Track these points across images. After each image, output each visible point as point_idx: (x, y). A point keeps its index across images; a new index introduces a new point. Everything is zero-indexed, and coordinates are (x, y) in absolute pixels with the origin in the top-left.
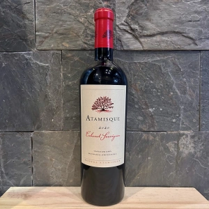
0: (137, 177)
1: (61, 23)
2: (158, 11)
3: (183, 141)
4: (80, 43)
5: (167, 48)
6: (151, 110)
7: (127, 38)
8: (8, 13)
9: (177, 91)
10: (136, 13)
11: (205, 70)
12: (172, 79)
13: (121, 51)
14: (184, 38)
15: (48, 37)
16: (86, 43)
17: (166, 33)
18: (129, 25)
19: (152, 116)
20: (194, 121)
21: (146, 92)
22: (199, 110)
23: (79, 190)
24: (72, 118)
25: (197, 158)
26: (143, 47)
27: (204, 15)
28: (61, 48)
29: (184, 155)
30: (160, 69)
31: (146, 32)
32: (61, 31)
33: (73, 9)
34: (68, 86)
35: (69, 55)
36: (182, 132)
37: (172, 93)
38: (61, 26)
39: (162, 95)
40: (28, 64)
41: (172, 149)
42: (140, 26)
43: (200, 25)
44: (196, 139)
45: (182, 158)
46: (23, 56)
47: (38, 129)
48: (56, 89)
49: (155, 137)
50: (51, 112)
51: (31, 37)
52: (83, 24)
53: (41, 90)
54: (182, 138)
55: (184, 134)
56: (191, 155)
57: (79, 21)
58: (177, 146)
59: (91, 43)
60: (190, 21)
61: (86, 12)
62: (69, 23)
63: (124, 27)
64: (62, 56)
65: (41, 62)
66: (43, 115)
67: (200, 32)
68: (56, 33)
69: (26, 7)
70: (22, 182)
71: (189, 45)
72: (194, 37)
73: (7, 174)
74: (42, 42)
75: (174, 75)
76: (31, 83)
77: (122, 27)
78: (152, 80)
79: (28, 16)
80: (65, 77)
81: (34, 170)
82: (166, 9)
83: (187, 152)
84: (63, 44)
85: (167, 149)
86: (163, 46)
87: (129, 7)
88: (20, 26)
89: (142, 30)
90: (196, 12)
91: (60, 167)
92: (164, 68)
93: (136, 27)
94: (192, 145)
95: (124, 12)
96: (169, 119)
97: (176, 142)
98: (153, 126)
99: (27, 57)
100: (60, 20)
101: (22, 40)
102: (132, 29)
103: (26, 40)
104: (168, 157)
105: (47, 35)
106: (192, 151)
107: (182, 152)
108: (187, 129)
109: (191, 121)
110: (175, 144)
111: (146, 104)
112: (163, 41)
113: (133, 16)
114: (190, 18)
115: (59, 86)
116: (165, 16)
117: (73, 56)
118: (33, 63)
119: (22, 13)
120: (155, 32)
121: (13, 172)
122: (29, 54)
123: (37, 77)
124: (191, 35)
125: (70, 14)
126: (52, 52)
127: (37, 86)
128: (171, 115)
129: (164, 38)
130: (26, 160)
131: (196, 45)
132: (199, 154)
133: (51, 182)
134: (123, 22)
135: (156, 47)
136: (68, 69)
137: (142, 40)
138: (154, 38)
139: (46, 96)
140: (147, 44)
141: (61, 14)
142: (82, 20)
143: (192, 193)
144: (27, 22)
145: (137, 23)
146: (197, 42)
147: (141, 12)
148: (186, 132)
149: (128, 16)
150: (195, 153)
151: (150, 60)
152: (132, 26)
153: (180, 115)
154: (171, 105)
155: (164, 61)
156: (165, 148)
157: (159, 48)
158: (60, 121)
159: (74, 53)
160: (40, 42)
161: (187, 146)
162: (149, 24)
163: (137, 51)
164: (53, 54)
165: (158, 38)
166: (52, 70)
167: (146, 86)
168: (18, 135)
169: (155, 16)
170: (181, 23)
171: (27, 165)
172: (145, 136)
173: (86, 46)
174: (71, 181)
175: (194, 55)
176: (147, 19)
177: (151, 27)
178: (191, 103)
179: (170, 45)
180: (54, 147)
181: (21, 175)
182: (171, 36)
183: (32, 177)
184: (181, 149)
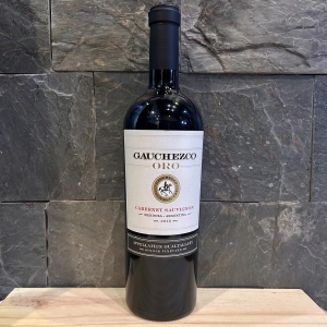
0: (213, 273)
1: (93, 27)
2: (250, 11)
3: (284, 217)
4: (123, 61)
5: (262, 71)
6: (234, 168)
7: (200, 54)
8: (6, 11)
9: (276, 138)
10: (214, 13)
11: (321, 107)
12: (269, 119)
13: (189, 74)
14: (289, 55)
15: (71, 50)
16: (132, 61)
18: (202, 33)
19: (236, 177)
20: (302, 186)
21: (227, 140)
22: (310, 169)
23: (122, 292)
24: (110, 181)
25: (305, 243)
26: (224, 68)
27: (322, 18)
28: (93, 68)
29: (285, 239)
30: (251, 103)
31: (228, 45)
32: (93, 41)
33: (111, 6)
34: (104, 129)
35: (106, 80)
36: (282, 203)
37: (268, 143)
38: (93, 32)
39: (253, 145)
40: (40, 93)
41: (266, 230)
42: (220, 35)
43: (316, 34)
44: (305, 214)
45: (283, 244)
46: (31, 80)
47: (56, 196)
48: (84, 135)
49: (241, 211)
50: (77, 171)
51: (44, 50)
52: (129, 30)
53: (60, 134)
54: (283, 212)
55: (285, 207)
56: (297, 239)
57: (121, 24)
58: (275, 225)
59: (140, 60)
60: (300, 28)
61: (133, 10)
62: (105, 28)
63: (194, 36)
64: (95, 82)
65: (60, 90)
66: (64, 176)
67: (315, 46)
68: (84, 43)
70: (30, 281)
71: (298, 65)
72: (304, 53)
73: (7, 268)
74: (62, 58)
75: (272, 114)
76: (44, 125)
77: (190, 35)
78: (237, 120)
79: (39, 15)
80: (100, 116)
81: (51, 261)
82: (260, 7)
84: (97, 61)
85: (259, 230)
86: (256, 68)
87: (202, 3)
88: (26, 33)
89: (223, 40)
90: (309, 13)
91: (90, 257)
92: (257, 102)
93: (213, 35)
94: (298, 223)
95: (195, 11)
96: (263, 182)
97: (273, 219)
98: (238, 195)
99: (38, 82)
100: (92, 23)
101: (30, 56)
102: (206, 39)
103: (36, 55)
104: (261, 241)
105: (70, 46)
106: (298, 232)
107: (282, 235)
108: (291, 198)
109: (297, 186)
110: (272, 221)
111: (228, 160)
112: (256, 59)
113: (208, 18)
114: (299, 22)
115: (90, 130)
116: (260, 18)
117: (113, 81)
118: (48, 93)
119: (30, 10)
120: (244, 45)
121: (16, 264)
122: (41, 78)
123: (54, 114)
124: (300, 50)
125: (107, 13)
126: (78, 75)
127: (54, 130)
128: (267, 176)
129: (257, 54)
130: (37, 245)
131: (308, 65)
132: (308, 238)
133: (78, 279)
134: (192, 27)
135: (244, 68)
136: (103, 102)
137: (223, 57)
138: (242, 55)
139: (69, 146)
140: (231, 63)
141: (92, 12)
142: (127, 23)
143: (298, 297)
144: (37, 25)
145: (215, 29)
146: (309, 61)
147: (221, 11)
148: (289, 203)
149: (201, 17)
150: (303, 235)
151: (235, 90)
152: (207, 34)
153: (280, 177)
154: (266, 161)
155: (256, 91)
156: (255, 228)
157: (250, 70)
158: (90, 184)
159: (113, 77)
160: (58, 58)
161: (291, 225)
162: (233, 32)
163: (214, 75)
164: (80, 78)
165: (248, 54)
166: (78, 104)
167: (227, 130)
168: (24, 207)
169: (244, 19)
170: (286, 30)
171: (39, 253)
172: (224, 209)
173: (133, 65)
174: (109, 278)
175: (304, 81)
176: (231, 24)
177: (237, 35)
178: (298, 158)
179: (267, 65)
180: (82, 226)
181: (29, 269)
182: (268, 50)
183: (47, 273)
184: (281, 230)
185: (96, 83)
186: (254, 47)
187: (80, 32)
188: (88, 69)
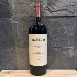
0: (52, 66)
2: (59, 2)
3: (70, 51)
4: (30, 14)
5: (62, 16)
6: (57, 39)
7: (47, 12)
10: (50, 3)
12: (65, 27)
13: (45, 17)
14: (69, 12)
16: (32, 14)
17: (62, 10)
18: (48, 7)
19: (57, 41)
20: (74, 43)
21: (55, 32)
22: (75, 39)
23: (29, 71)
24: (27, 43)
25: (75, 58)
26: (53, 15)
27: (76, 3)
28: (23, 16)
29: (70, 57)
30: (60, 23)
31: (54, 10)
32: (22, 10)
33: (27, 2)
34: (25, 30)
35: (26, 19)
36: (69, 47)
37: (65, 33)
38: (23, 8)
39: (61, 33)
40: (10, 22)
41: (65, 54)
44: (75, 50)
45: (70, 58)
46: (8, 19)
47: (14, 47)
48: (20, 32)
49: (59, 50)
50: (19, 40)
51: (11, 12)
52: (31, 7)
53: (15, 32)
54: (69, 50)
55: (70, 48)
56: (73, 57)
57: (29, 6)
58: (67, 53)
59: (34, 14)
60: (71, 6)
61: (32, 3)
62: (25, 7)
63: (46, 8)
65: (15, 21)
66: (16, 42)
67: (75, 10)
69: (9, 2)
70: (7, 68)
71: (71, 14)
72: (72, 11)
73: (1, 65)
74: (15, 14)
75: (65, 26)
76: (11, 29)
77: (45, 8)
78: (57, 27)
79: (10, 5)
80: (24, 27)
81: (12, 63)
82: (61, 1)
83: (71, 55)
84: (23, 15)
85: (64, 54)
86: (61, 15)
87: (48, 1)
88: (7, 9)
89: (53, 9)
90: (73, 2)
91: (22, 62)
92: (61, 23)
93: (50, 8)
94: (73, 52)
95: (46, 3)
96: (64, 42)
98: (58, 45)
99: (10, 19)
100: (22, 6)
101: (8, 14)
103: (9, 14)
104: (64, 57)
105: (17, 11)
106: (74, 55)
107: (70, 55)
108: (71, 46)
109: (72, 43)
110: (67, 52)
111: (55, 37)
112: (61, 13)
114: (70, 4)
115: (22, 30)
116: (61, 4)
118: (12, 22)
119: (8, 4)
120: (58, 10)
121: (3, 64)
122: (11, 19)
123: (13, 27)
124: (71, 11)
125: (26, 4)
126: (19, 18)
127: (13, 30)
129: (61, 12)
130: (9, 59)
131: (73, 14)
133: (18, 68)
134: (45, 6)
135: (58, 15)
136: (25, 24)
137: (53, 13)
138: (57, 12)
139: (17, 34)
140: (55, 14)
141: (22, 4)
142: (30, 6)
144: (10, 7)
145: (51, 6)
146: (74, 13)
147: (52, 2)
148: (71, 47)
150: (75, 56)
151: (56, 20)
153: (68, 41)
154: (64, 37)
155: (61, 20)
156: (63, 54)
157: (59, 15)
158: (22, 44)
159: (27, 18)
161: (71, 53)
163: (51, 17)
165: (59, 12)
166: (19, 24)
167: (55, 30)
168: (6, 49)
169: (57, 4)
170: (67, 6)
171: (9, 61)
172: (55, 49)
174: (26, 67)
175: (72, 18)
176: (55, 5)
177: (56, 8)
178: (72, 36)
179: (63, 14)
180: (20, 54)
181: (7, 65)
182: (64, 11)
183: (11, 66)
184: (69, 54)
185: (23, 20)
186: (60, 10)
187: (19, 8)
188: (22, 16)
